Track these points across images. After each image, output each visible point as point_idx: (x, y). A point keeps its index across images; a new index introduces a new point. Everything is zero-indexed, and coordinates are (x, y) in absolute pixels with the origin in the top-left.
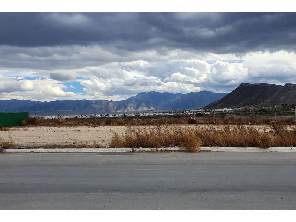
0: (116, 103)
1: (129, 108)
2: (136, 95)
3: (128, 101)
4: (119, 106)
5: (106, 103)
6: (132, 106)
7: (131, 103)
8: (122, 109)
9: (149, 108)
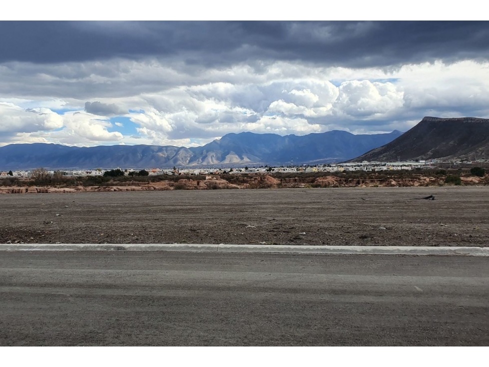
0: (189, 150)
1: (210, 160)
2: (220, 138)
3: (209, 148)
4: (195, 156)
5: (175, 150)
6: (215, 156)
7: (213, 151)
8: (199, 160)
9: (242, 159)
